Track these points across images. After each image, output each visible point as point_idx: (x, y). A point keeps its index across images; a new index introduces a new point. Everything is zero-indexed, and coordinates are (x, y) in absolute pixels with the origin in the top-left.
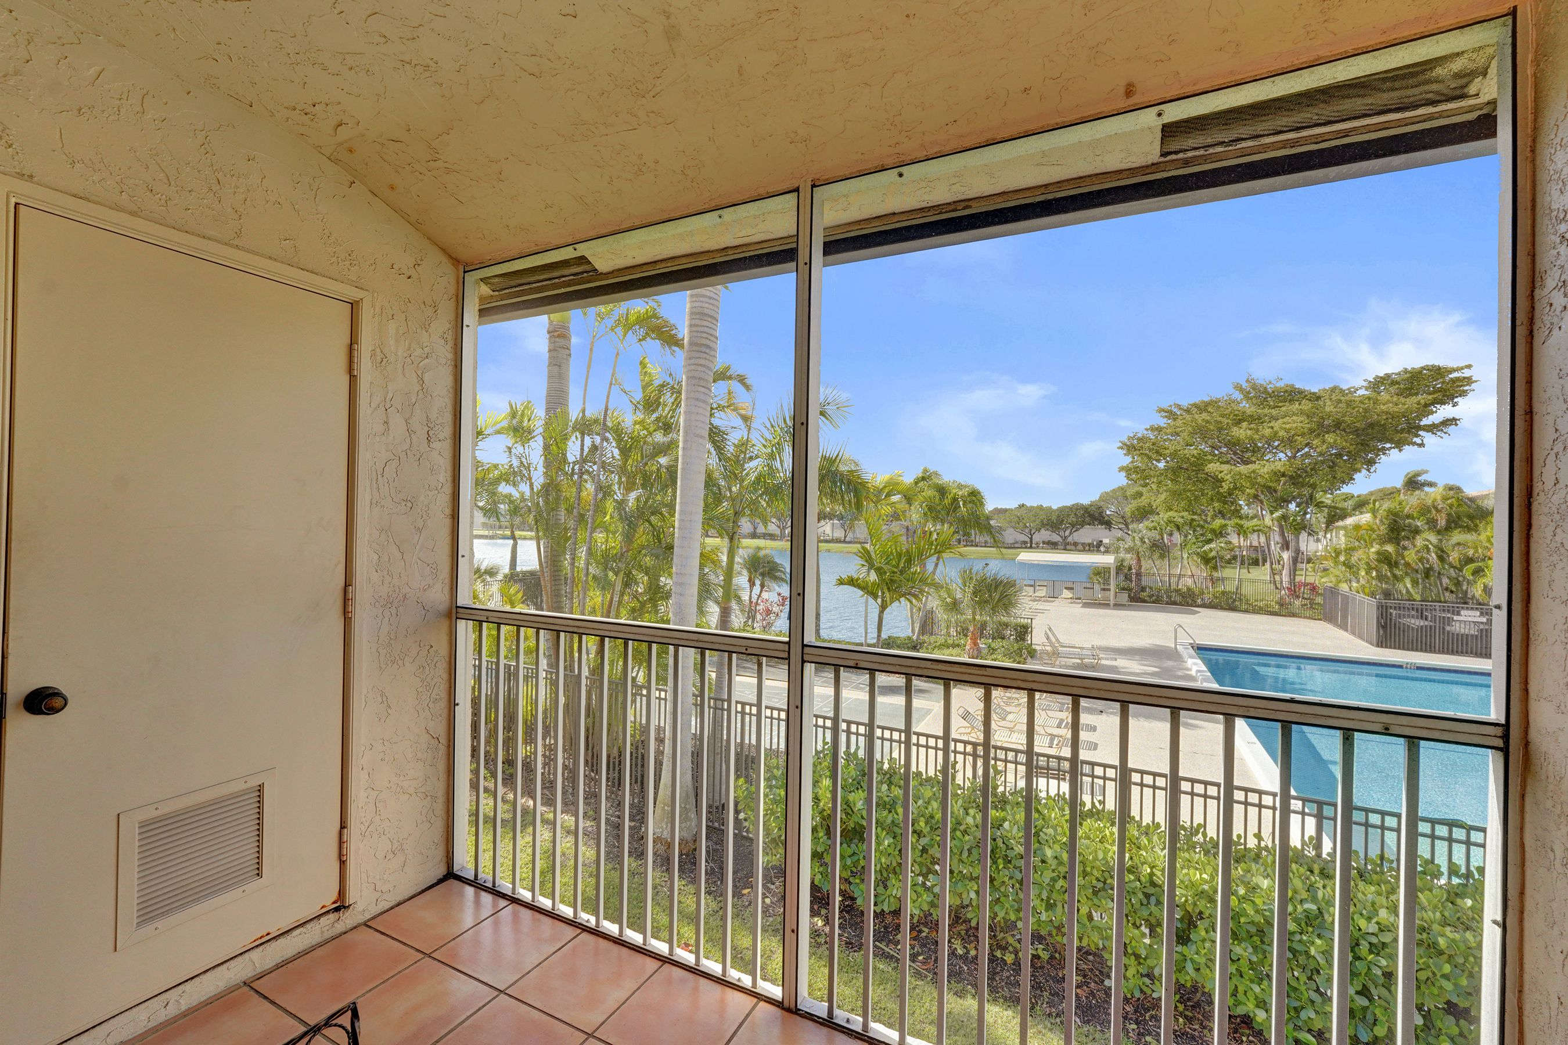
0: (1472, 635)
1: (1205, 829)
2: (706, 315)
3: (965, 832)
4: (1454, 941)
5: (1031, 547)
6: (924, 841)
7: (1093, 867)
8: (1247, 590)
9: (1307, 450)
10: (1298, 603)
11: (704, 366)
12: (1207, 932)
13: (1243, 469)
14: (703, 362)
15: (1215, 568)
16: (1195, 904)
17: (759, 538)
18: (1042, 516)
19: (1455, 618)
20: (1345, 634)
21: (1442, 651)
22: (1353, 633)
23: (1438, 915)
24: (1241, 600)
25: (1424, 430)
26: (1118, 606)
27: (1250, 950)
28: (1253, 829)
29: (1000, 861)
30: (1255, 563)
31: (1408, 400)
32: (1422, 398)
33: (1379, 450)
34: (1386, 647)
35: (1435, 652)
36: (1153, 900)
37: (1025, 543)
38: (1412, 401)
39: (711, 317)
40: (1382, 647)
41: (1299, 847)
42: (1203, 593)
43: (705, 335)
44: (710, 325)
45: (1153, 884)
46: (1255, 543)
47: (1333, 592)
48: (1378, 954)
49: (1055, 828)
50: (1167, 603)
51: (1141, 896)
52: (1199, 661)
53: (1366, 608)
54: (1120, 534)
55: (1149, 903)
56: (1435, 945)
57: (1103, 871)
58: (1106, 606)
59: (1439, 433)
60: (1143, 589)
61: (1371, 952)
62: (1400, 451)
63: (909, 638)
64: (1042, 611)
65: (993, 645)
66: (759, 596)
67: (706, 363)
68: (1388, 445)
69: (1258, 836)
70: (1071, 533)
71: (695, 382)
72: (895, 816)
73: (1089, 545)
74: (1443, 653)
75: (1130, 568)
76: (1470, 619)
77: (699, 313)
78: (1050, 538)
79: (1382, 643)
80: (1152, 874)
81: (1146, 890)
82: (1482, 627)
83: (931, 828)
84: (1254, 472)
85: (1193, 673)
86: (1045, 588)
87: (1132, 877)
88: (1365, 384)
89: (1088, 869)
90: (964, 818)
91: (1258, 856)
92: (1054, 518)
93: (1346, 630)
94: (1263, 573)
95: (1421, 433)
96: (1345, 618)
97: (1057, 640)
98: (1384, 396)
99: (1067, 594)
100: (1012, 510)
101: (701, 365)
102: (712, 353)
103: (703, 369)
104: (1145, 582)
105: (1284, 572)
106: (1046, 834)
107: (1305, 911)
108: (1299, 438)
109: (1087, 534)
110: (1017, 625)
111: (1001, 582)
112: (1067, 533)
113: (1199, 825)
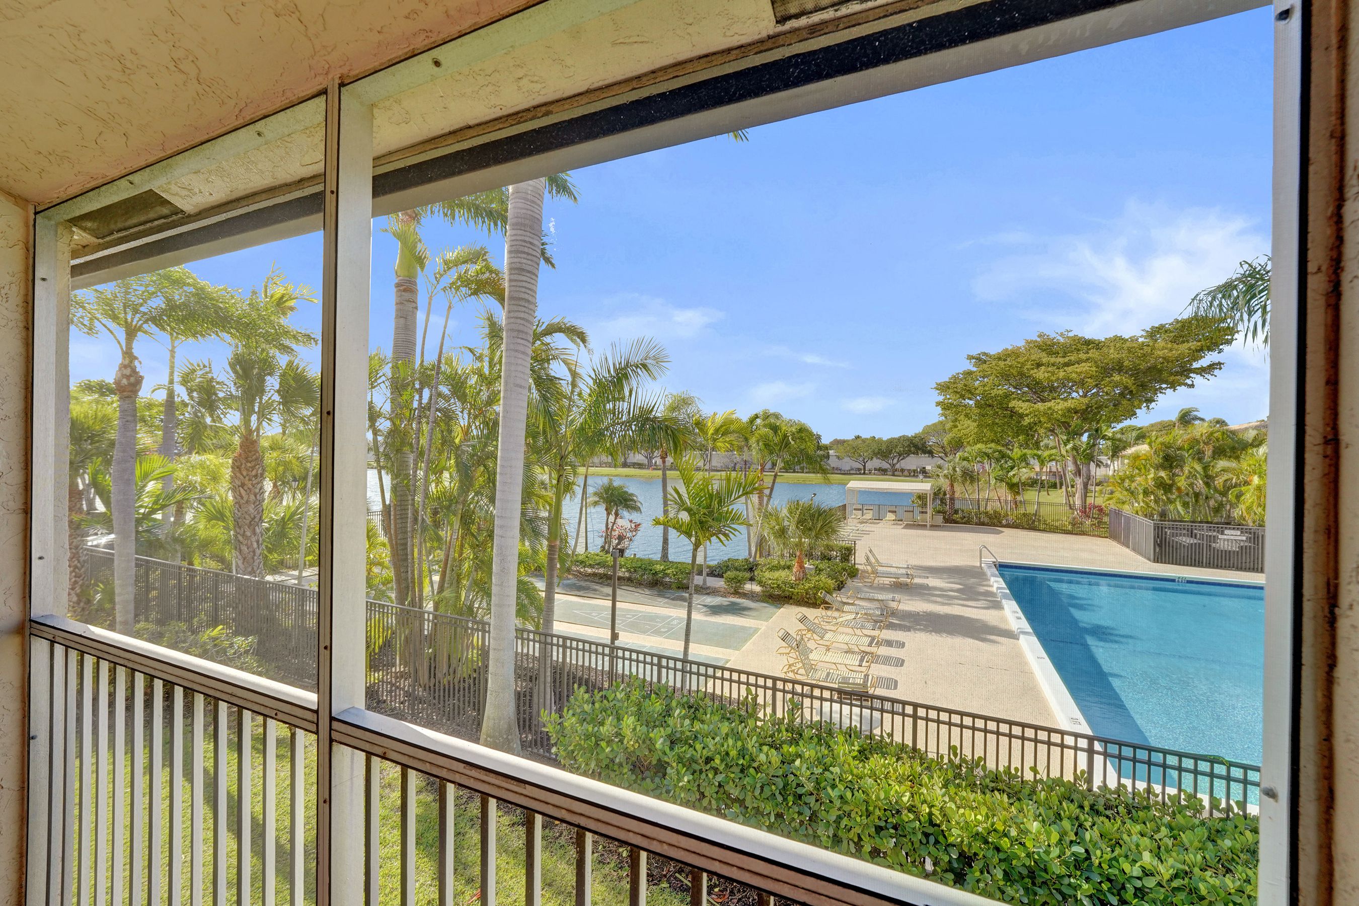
0: (1234, 552)
1: (985, 762)
2: (523, 270)
3: (757, 770)
4: (1213, 886)
5: (864, 473)
6: (720, 778)
7: (875, 807)
8: (1044, 511)
9: (1095, 390)
10: (1088, 522)
11: (523, 319)
12: (982, 872)
13: (1040, 406)
14: (522, 315)
15: (1018, 493)
16: (970, 846)
17: (629, 467)
18: (875, 447)
19: (1220, 537)
20: (1127, 550)
21: (1209, 566)
22: (1134, 550)
23: (1199, 857)
24: (1039, 521)
25: (1194, 373)
26: (934, 527)
27: (1022, 892)
28: (1029, 762)
29: (790, 798)
30: (1054, 486)
31: (1180, 346)
32: (1194, 345)
33: (1157, 390)
34: (1161, 562)
35: (1202, 567)
36: (932, 839)
37: (859, 469)
38: (1184, 348)
39: (529, 272)
40: (1158, 562)
41: (1072, 781)
42: (1007, 515)
43: (523, 290)
44: (529, 280)
45: (932, 824)
46: (1054, 469)
47: (1118, 514)
48: (1142, 899)
49: (841, 766)
50: (976, 524)
51: (920, 836)
52: (1001, 580)
53: (1145, 529)
54: (940, 462)
55: (928, 842)
56: (1197, 889)
57: (885, 810)
58: (923, 527)
59: (1206, 376)
60: (956, 512)
61: (1136, 896)
62: (1174, 390)
63: (746, 560)
64: (867, 533)
65: (821, 566)
66: (614, 523)
67: (526, 316)
68: (1164, 386)
69: (1034, 769)
70: (898, 461)
71: (515, 334)
72: (694, 753)
73: (914, 471)
74: (1210, 567)
75: (945, 494)
76: (1232, 537)
77: (517, 269)
78: (880, 466)
79: (1157, 560)
80: (930, 814)
81: (926, 830)
82: (1242, 544)
83: (726, 765)
84: (1050, 408)
85: (994, 589)
86: (871, 512)
87: (912, 816)
88: (1144, 333)
89: (871, 808)
90: (757, 756)
91: (1033, 792)
92: (884, 448)
93: (1128, 547)
94: (1058, 496)
95: (1192, 375)
96: (1127, 537)
97: (877, 560)
98: (1160, 343)
99: (890, 516)
100: (848, 441)
101: (520, 318)
102: (531, 306)
103: (522, 322)
104: (958, 505)
105: (1077, 495)
106: (832, 773)
107: (1073, 854)
108: (1089, 380)
109: (912, 462)
110: (842, 547)
111: (825, 511)
112: (895, 461)
113: (980, 758)
